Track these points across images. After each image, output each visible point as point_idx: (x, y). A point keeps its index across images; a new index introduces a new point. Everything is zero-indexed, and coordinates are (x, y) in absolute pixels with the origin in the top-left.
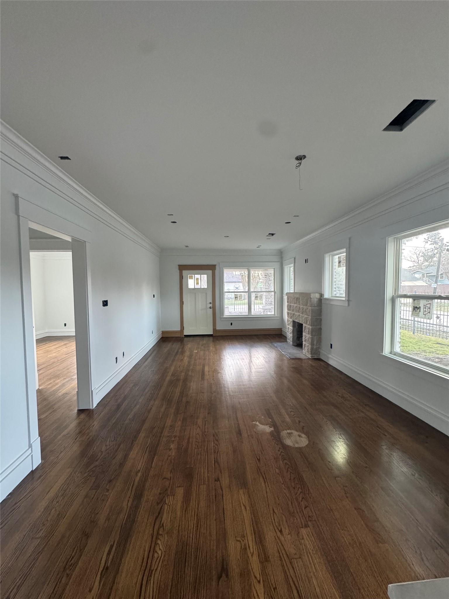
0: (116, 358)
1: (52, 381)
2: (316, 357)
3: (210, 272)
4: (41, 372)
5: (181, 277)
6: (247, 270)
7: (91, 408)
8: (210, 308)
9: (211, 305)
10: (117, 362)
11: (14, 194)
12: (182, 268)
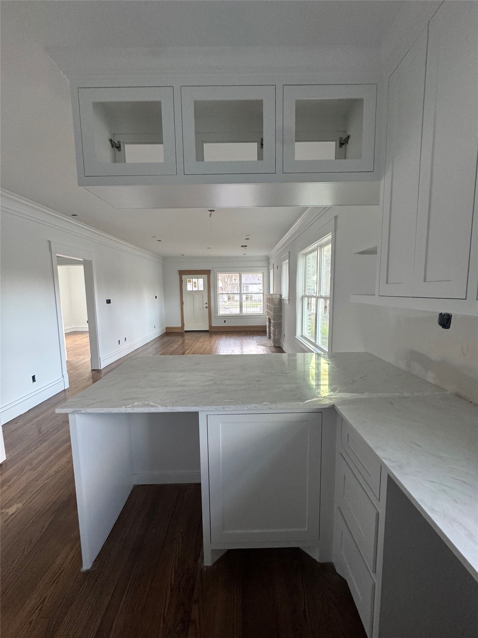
0: (119, 341)
1: (77, 357)
2: (277, 346)
3: (206, 276)
4: (69, 352)
5: (181, 281)
6: (239, 274)
7: (100, 369)
8: (206, 307)
9: (207, 305)
10: (119, 344)
11: (48, 241)
12: (182, 273)
